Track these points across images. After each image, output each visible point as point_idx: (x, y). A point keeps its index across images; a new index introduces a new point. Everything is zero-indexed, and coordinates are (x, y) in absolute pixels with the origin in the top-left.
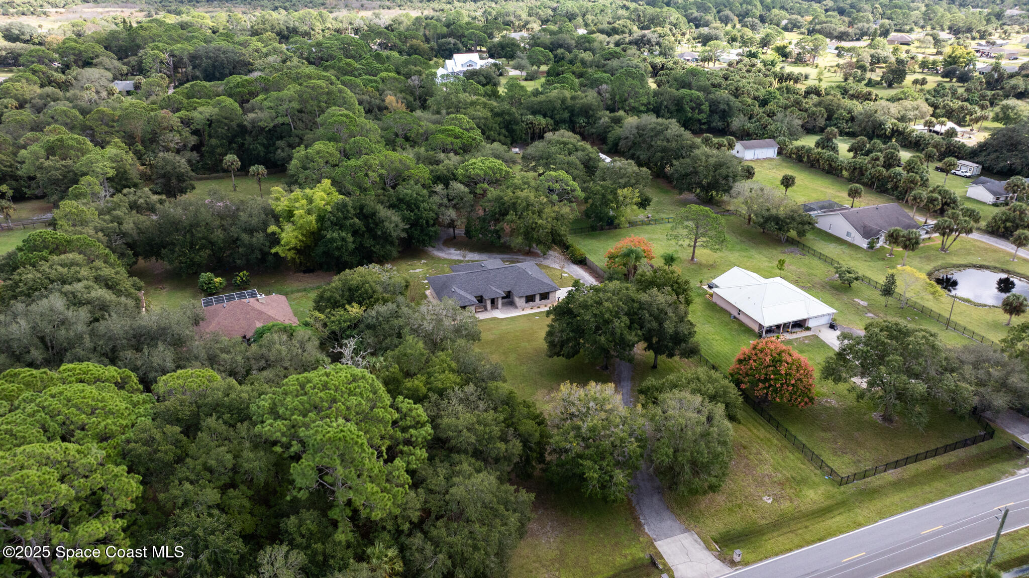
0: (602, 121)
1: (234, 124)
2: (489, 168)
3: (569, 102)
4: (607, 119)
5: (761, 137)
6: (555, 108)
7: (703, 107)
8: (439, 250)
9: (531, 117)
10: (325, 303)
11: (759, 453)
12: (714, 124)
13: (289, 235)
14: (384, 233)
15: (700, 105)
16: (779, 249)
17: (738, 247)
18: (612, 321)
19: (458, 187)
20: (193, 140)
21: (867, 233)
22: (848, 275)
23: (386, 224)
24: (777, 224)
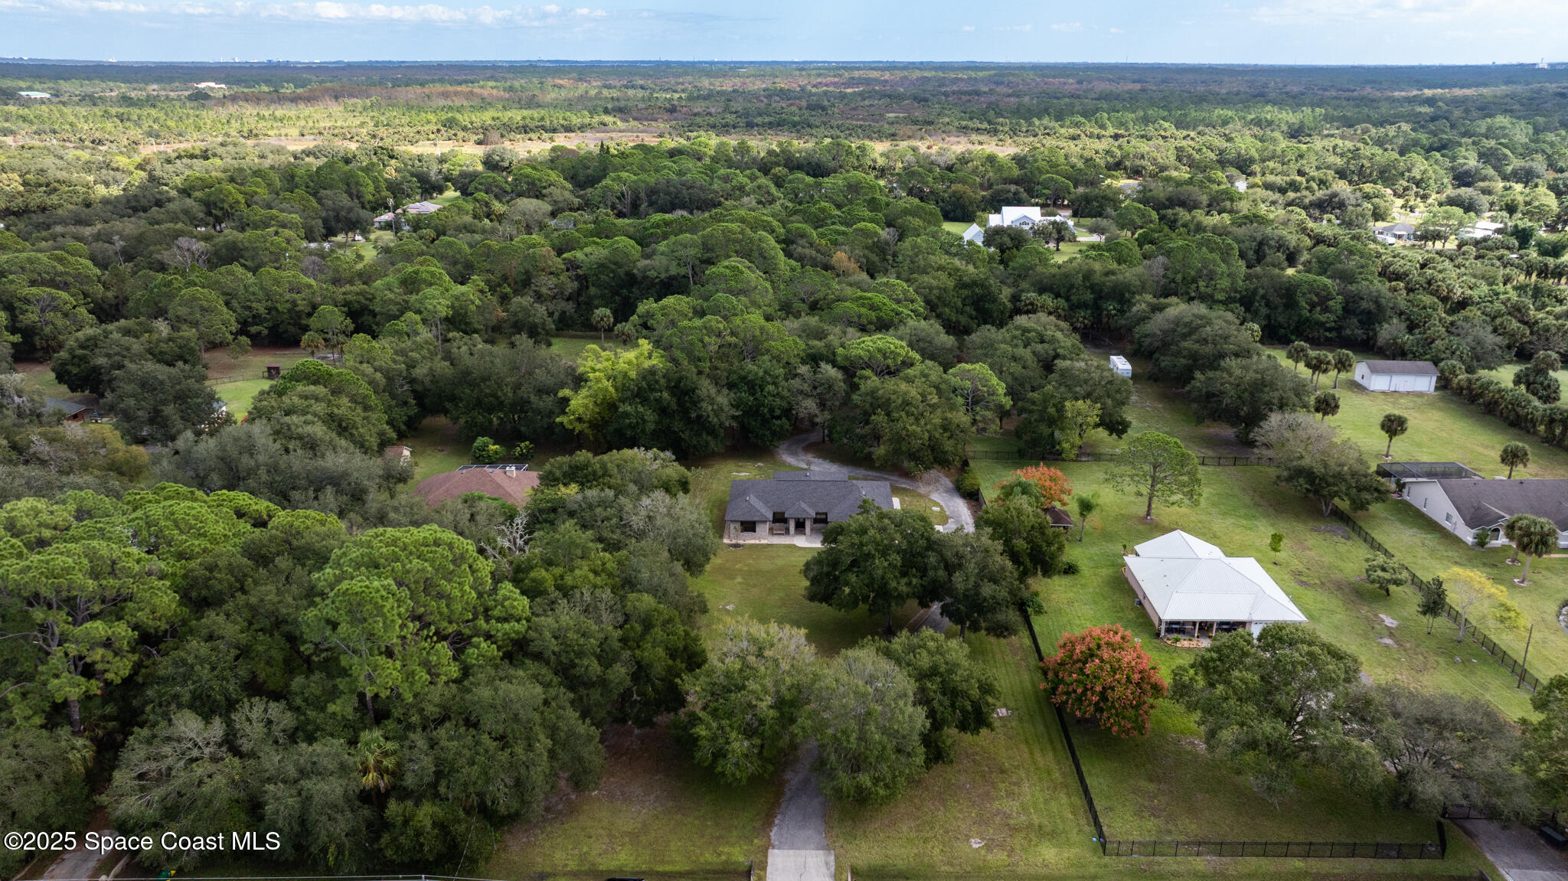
0: (1135, 309)
1: (621, 272)
2: (880, 350)
3: (1097, 278)
4: (1144, 306)
5: (1415, 357)
6: (1072, 286)
7: (1331, 303)
8: (794, 454)
9: (1033, 295)
10: (549, 480)
11: (1018, 784)
12: (1348, 332)
13: (580, 402)
14: (699, 417)
15: (1329, 297)
16: (1311, 524)
17: (1243, 511)
18: (873, 557)
19: (829, 371)
20: (571, 286)
21: (1476, 518)
22: (1380, 573)
23: (704, 405)
24: (1312, 483)
